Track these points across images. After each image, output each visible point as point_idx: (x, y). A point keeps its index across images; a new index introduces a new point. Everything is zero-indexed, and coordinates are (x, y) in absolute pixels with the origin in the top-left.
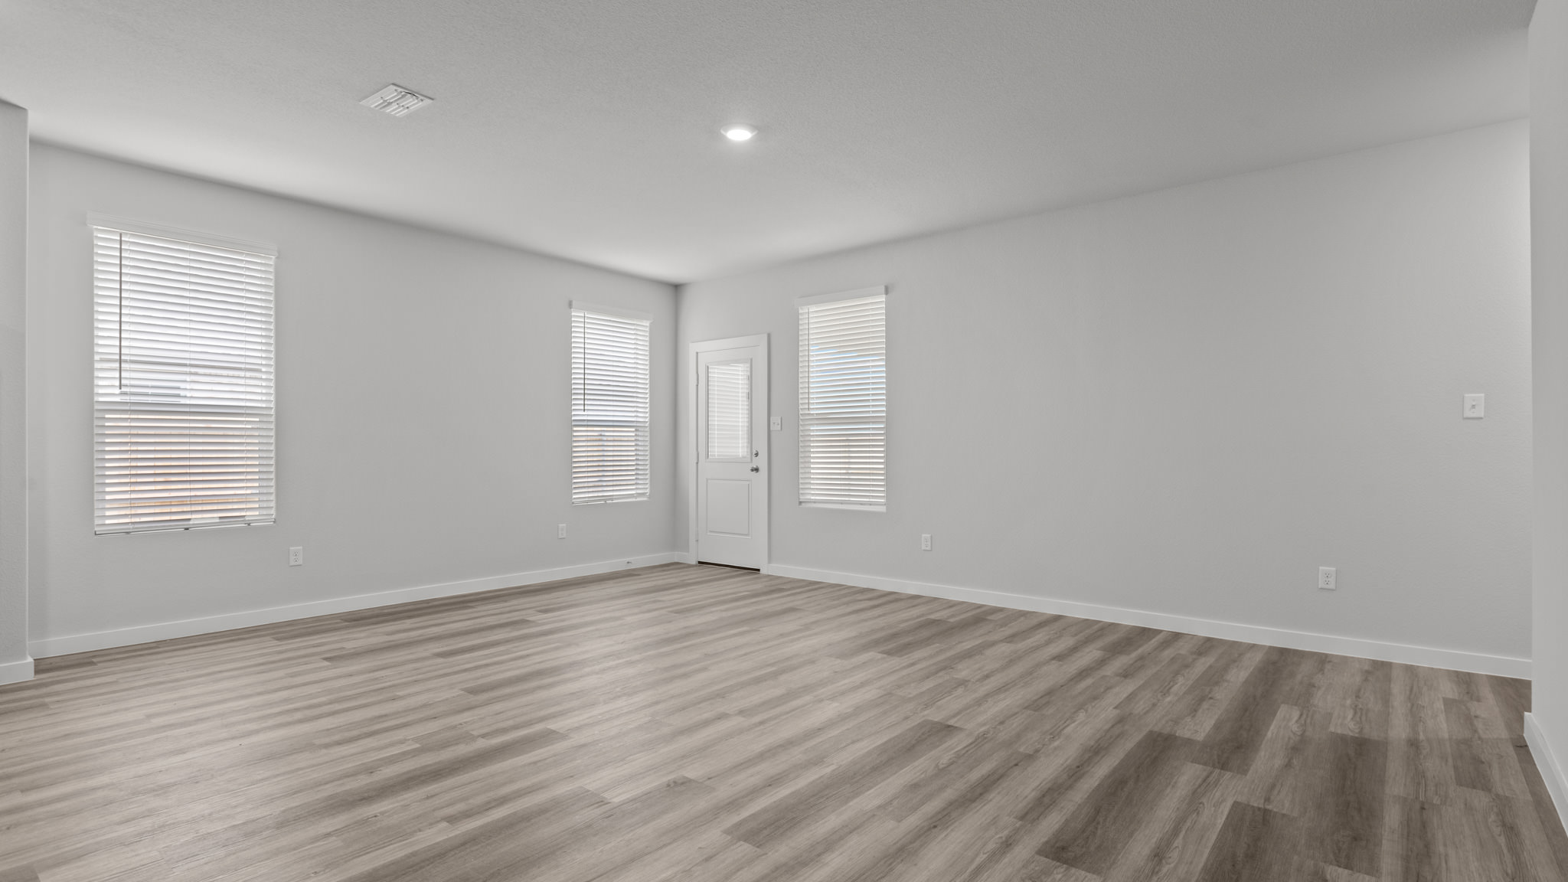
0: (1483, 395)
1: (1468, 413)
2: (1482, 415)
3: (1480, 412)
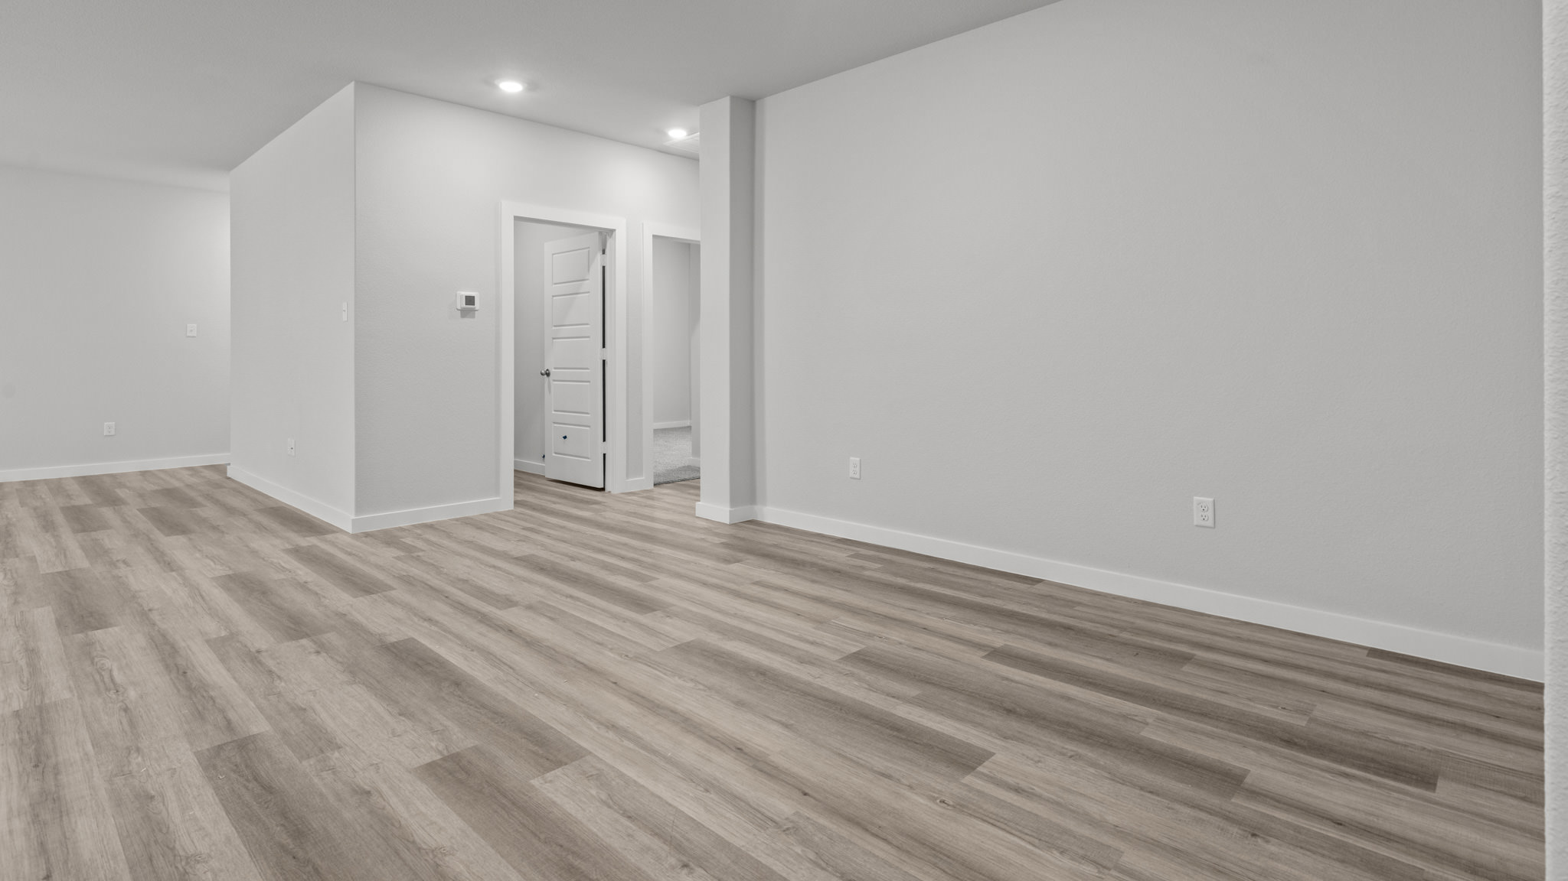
0: (195, 325)
1: (189, 334)
2: (195, 335)
3: (194, 334)
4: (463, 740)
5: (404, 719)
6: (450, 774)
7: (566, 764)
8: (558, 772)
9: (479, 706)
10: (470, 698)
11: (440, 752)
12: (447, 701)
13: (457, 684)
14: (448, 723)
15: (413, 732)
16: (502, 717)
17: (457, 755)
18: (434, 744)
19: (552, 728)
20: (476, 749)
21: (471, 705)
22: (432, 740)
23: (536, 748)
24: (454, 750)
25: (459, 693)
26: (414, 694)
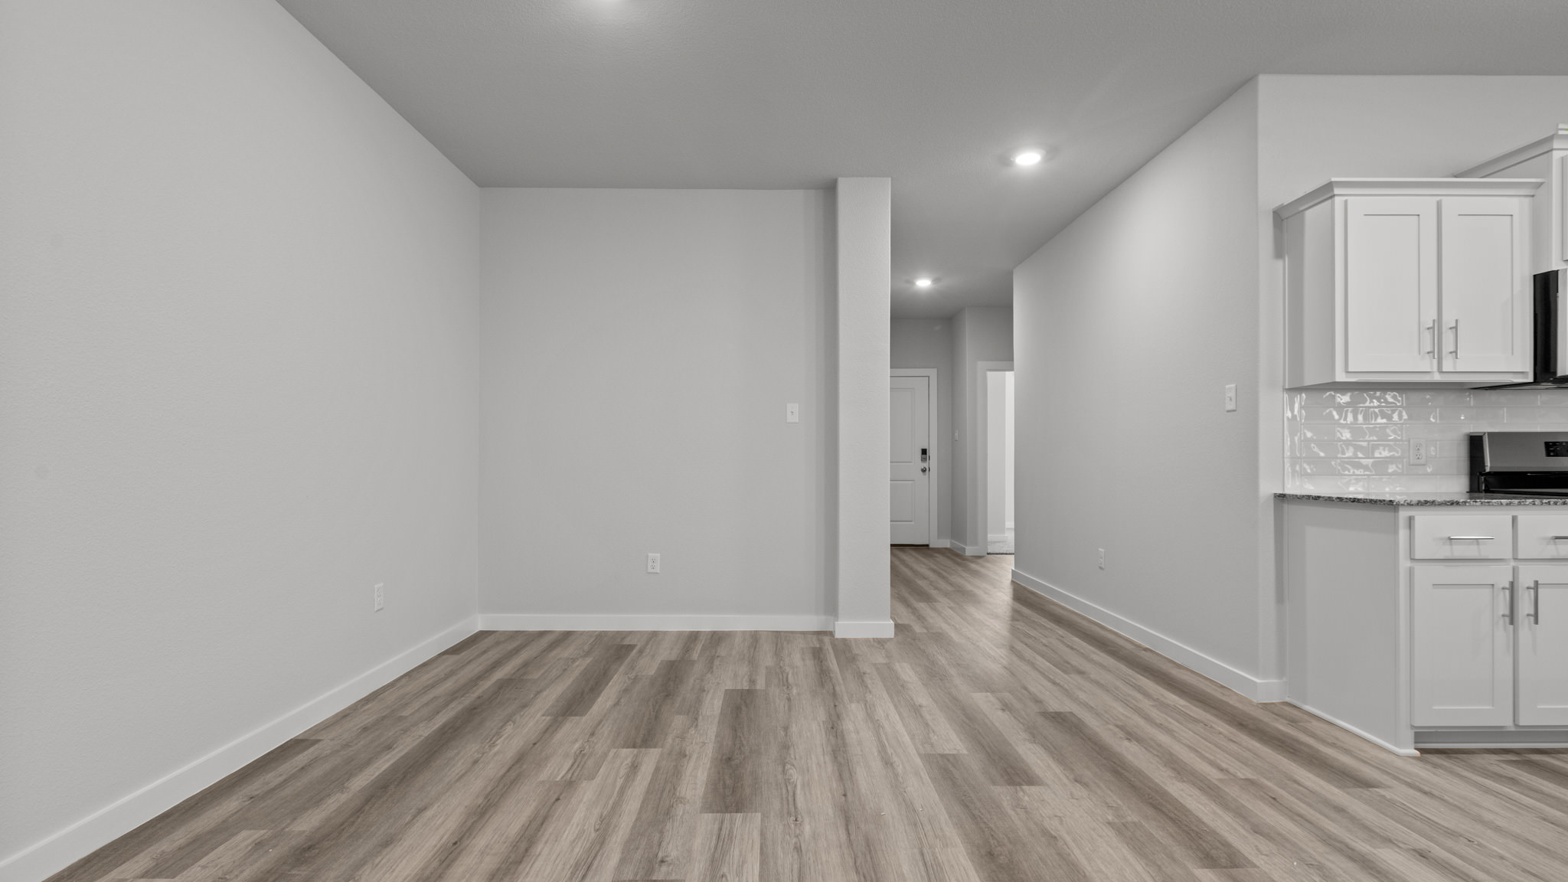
4: (1002, 793)
5: (1052, 832)
6: (1017, 774)
7: (939, 754)
8: (947, 752)
9: (979, 819)
10: (984, 831)
11: (1022, 790)
12: (1006, 836)
13: (991, 854)
14: (1011, 813)
15: (1043, 815)
16: (963, 801)
17: (1009, 784)
18: (1026, 798)
19: (930, 778)
20: (994, 783)
21: (985, 823)
22: (1027, 802)
23: (952, 769)
24: (1011, 789)
25: (992, 842)
26: (1041, 859)
